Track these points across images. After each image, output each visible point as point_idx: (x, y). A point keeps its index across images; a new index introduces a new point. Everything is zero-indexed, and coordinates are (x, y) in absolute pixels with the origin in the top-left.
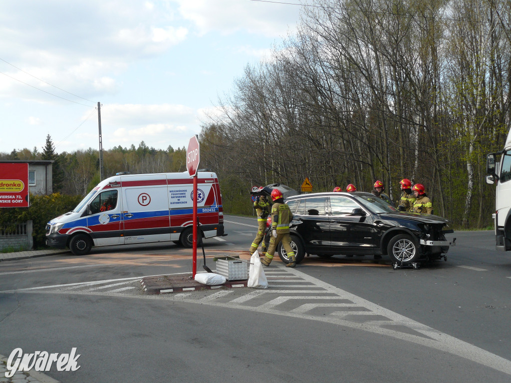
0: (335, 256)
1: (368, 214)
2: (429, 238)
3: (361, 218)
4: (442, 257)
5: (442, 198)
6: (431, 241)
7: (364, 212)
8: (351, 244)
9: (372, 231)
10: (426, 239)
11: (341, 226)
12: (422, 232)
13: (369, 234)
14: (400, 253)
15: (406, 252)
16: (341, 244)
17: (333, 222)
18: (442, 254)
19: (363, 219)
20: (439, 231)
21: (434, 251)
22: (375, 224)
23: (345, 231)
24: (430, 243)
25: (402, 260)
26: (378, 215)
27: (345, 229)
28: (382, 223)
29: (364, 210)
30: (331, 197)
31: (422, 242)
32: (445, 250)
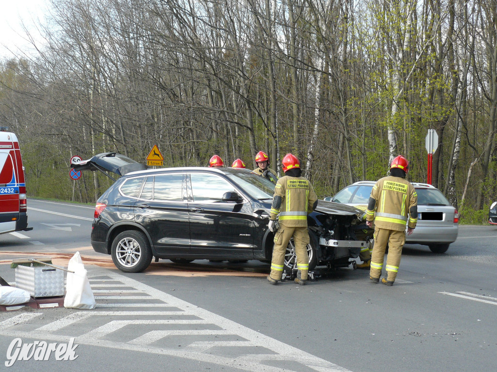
0: (196, 261)
1: (246, 201)
2: (332, 236)
3: (236, 206)
4: (350, 263)
5: (351, 178)
6: (336, 241)
7: (240, 197)
8: (221, 244)
9: (252, 225)
10: (328, 237)
11: (205, 216)
12: (323, 227)
13: (247, 229)
14: (291, 256)
16: (204, 243)
17: (194, 211)
18: (350, 260)
19: (238, 207)
20: (347, 226)
21: (339, 255)
22: (256, 215)
23: (211, 225)
24: (334, 243)
25: (293, 267)
26: (261, 201)
27: (211, 222)
28: (266, 214)
29: (240, 193)
30: (192, 174)
31: (323, 242)
32: (355, 254)
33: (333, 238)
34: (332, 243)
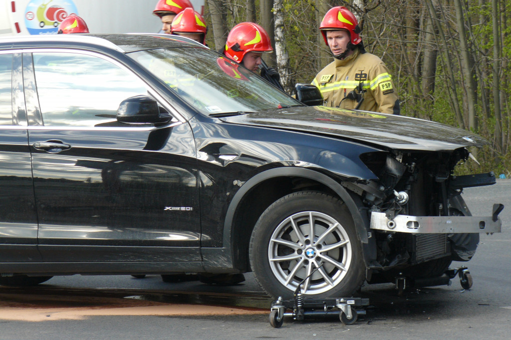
0: (56, 280)
1: (179, 118)
2: (404, 205)
3: (153, 133)
4: (452, 274)
5: (464, 54)
6: (413, 218)
7: (164, 111)
8: (118, 234)
9: (192, 182)
10: (390, 206)
11: (79, 163)
12: (378, 183)
13: (182, 194)
14: (297, 260)
15: (318, 259)
16: (83, 232)
17: (46, 150)
18: (454, 265)
19: (159, 138)
20: (440, 179)
21: (424, 254)
22: (204, 157)
23: (97, 184)
24: (409, 223)
25: (299, 289)
26: (218, 121)
27: (96, 176)
28: (231, 152)
29: (163, 101)
30: (38, 52)
31: (379, 220)
32: (464, 250)
33: (407, 209)
34: (403, 224)
